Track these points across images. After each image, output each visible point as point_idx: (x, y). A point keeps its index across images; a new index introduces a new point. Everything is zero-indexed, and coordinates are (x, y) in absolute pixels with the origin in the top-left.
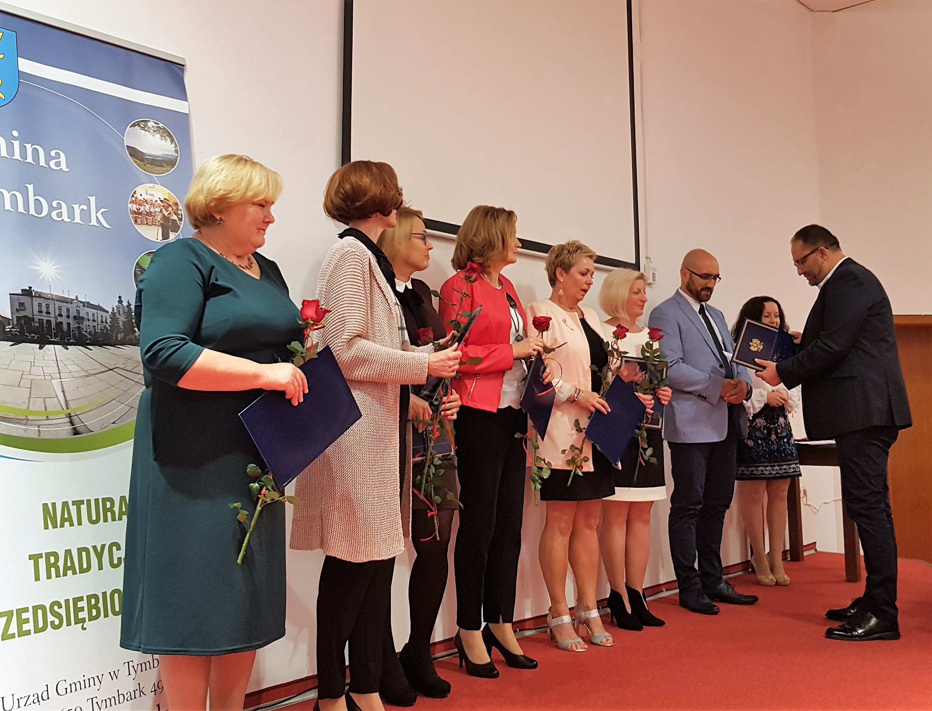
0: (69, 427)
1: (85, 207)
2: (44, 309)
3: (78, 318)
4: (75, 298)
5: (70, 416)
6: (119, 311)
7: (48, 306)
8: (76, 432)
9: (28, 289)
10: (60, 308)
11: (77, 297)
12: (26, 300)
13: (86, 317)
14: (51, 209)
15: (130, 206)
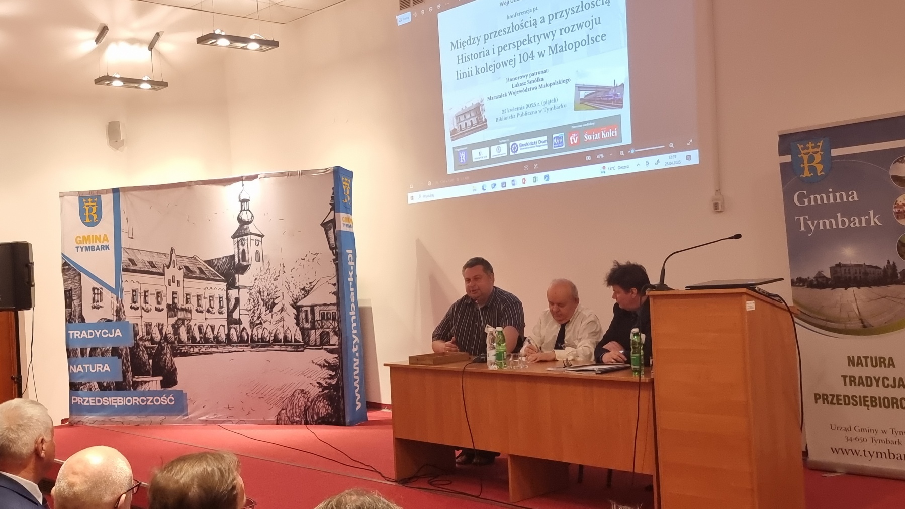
0: (861, 324)
1: (867, 217)
2: (847, 271)
3: (866, 274)
4: (862, 263)
5: (861, 319)
6: (888, 268)
7: (849, 270)
8: (865, 326)
9: (838, 263)
10: (856, 270)
11: (864, 264)
12: (838, 269)
13: (869, 272)
14: (850, 222)
15: (894, 210)
